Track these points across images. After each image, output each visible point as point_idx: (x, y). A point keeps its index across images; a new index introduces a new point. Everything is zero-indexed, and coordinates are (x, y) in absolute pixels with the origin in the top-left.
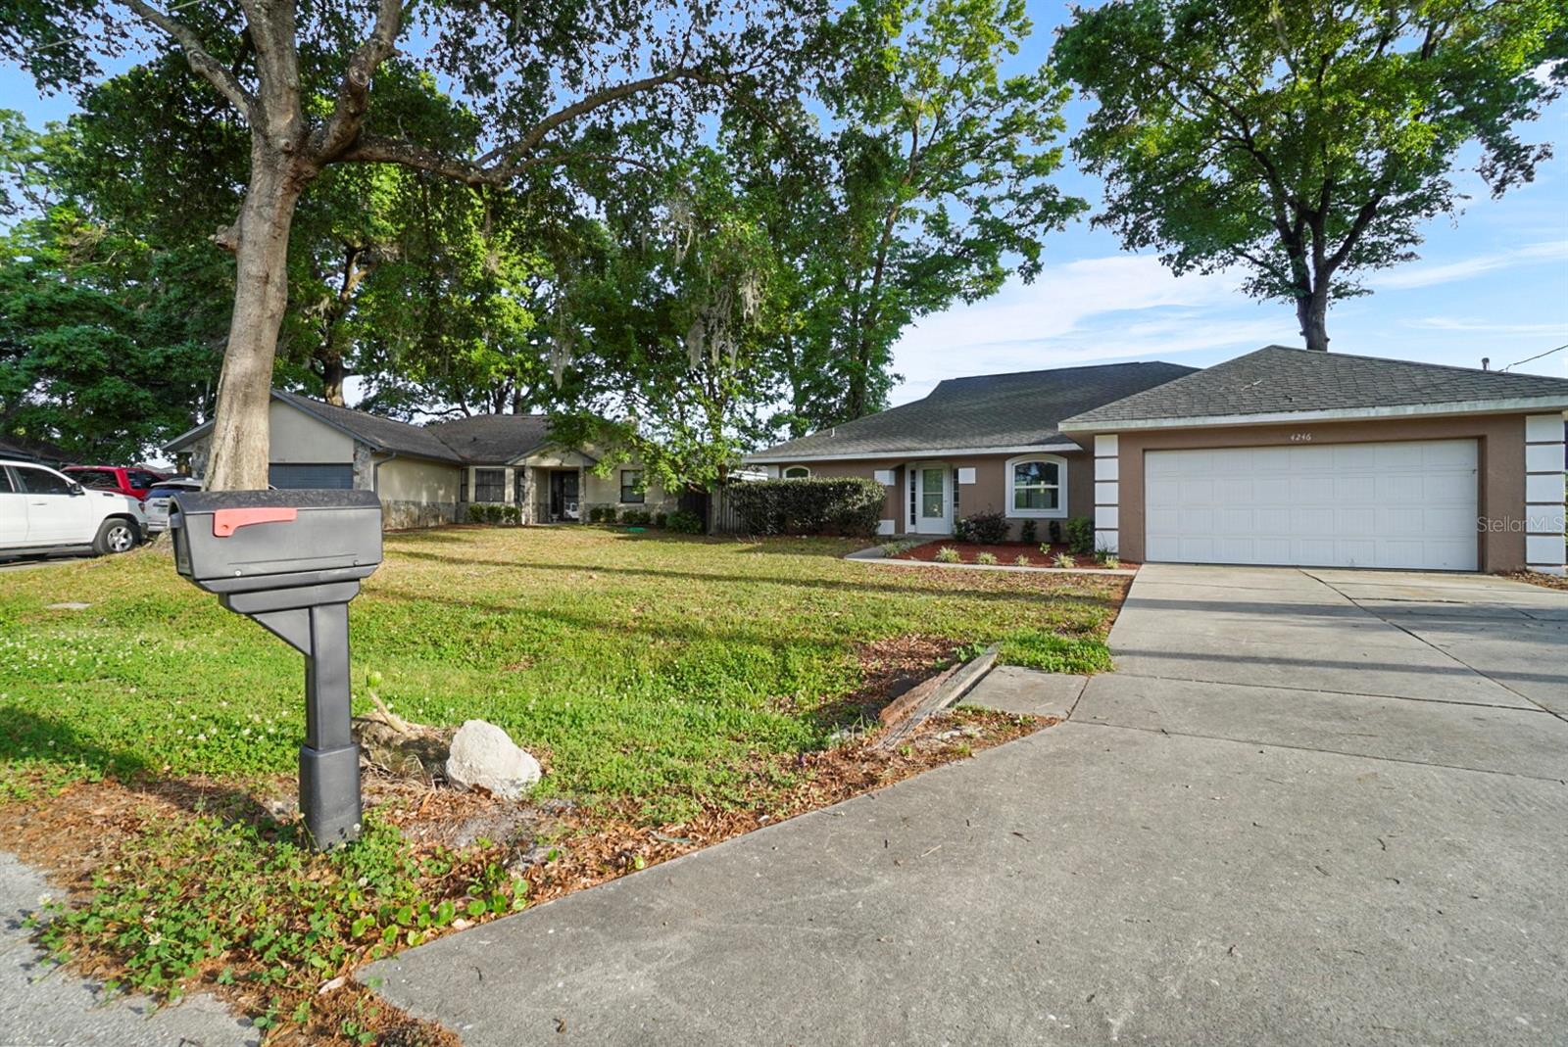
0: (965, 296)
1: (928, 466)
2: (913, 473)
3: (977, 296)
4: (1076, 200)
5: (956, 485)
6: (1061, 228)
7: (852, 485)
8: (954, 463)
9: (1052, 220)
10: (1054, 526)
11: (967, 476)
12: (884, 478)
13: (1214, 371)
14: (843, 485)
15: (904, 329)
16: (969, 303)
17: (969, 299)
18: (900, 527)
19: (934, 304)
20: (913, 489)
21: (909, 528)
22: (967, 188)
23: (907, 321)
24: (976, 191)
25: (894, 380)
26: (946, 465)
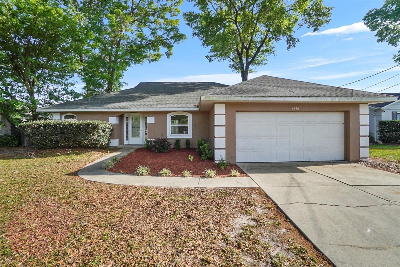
0: (149, 60)
1: (134, 115)
2: (127, 118)
3: (153, 60)
4: (183, 35)
5: (146, 123)
6: (178, 43)
7: (93, 125)
8: (146, 114)
9: (176, 40)
10: (188, 142)
11: (151, 120)
12: (113, 120)
13: (234, 86)
14: (88, 125)
15: (128, 68)
16: (150, 62)
17: (150, 61)
18: (121, 142)
19: (138, 61)
20: (127, 125)
21: (125, 142)
22: (151, 24)
23: (129, 65)
24: (153, 26)
25: (124, 84)
26: (142, 115)
